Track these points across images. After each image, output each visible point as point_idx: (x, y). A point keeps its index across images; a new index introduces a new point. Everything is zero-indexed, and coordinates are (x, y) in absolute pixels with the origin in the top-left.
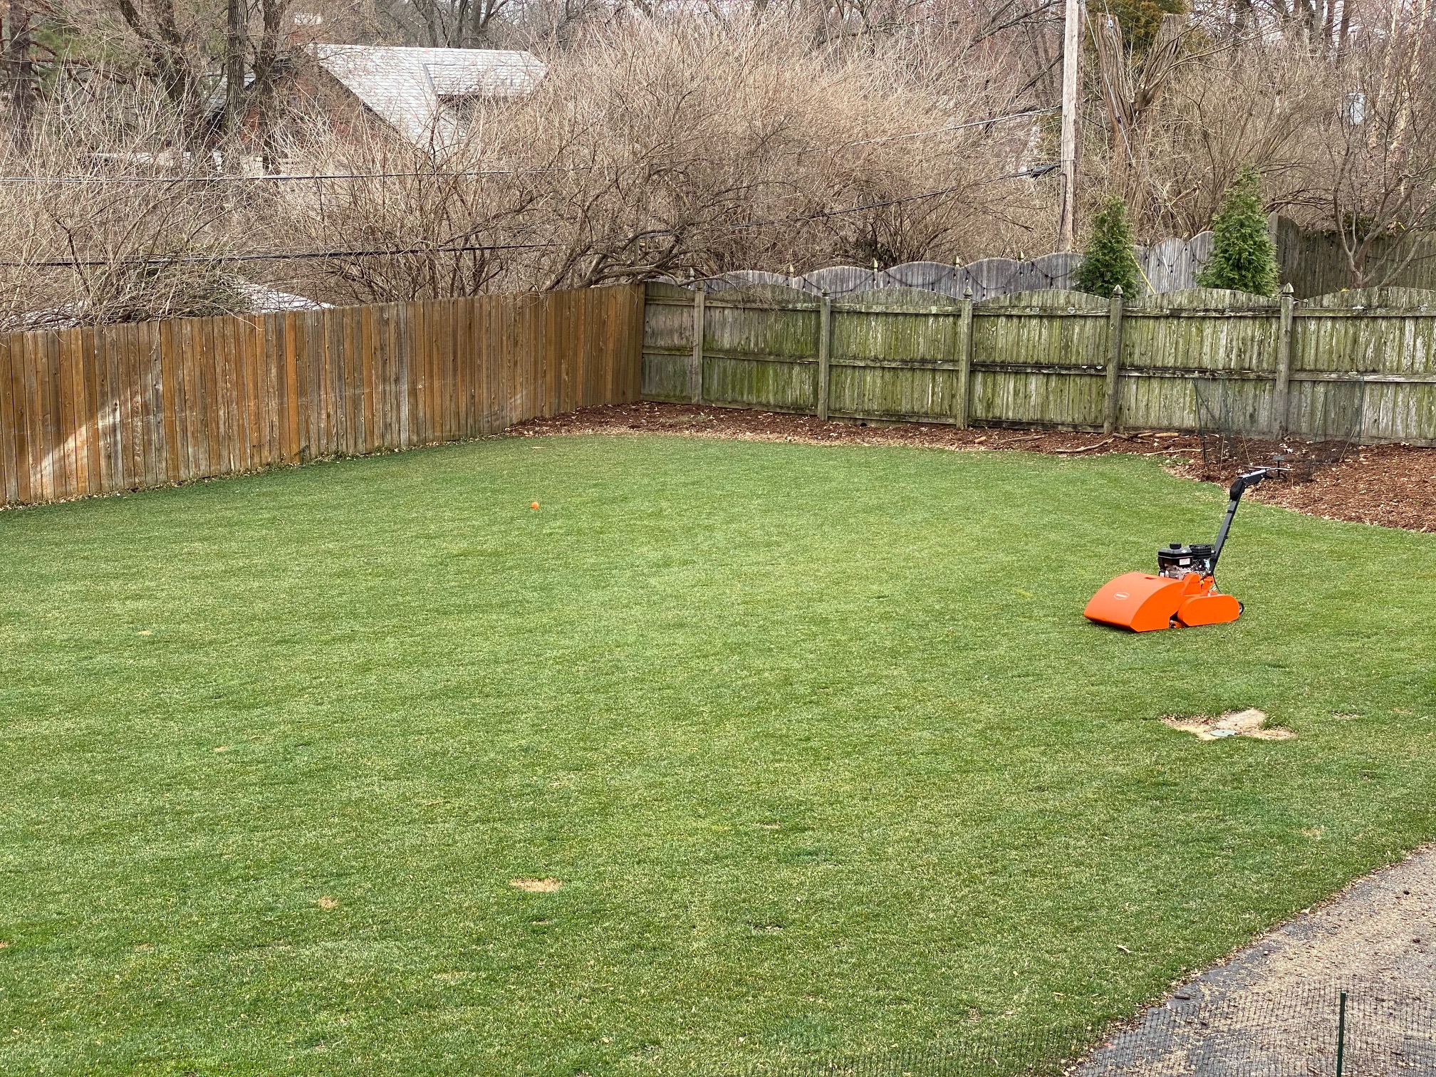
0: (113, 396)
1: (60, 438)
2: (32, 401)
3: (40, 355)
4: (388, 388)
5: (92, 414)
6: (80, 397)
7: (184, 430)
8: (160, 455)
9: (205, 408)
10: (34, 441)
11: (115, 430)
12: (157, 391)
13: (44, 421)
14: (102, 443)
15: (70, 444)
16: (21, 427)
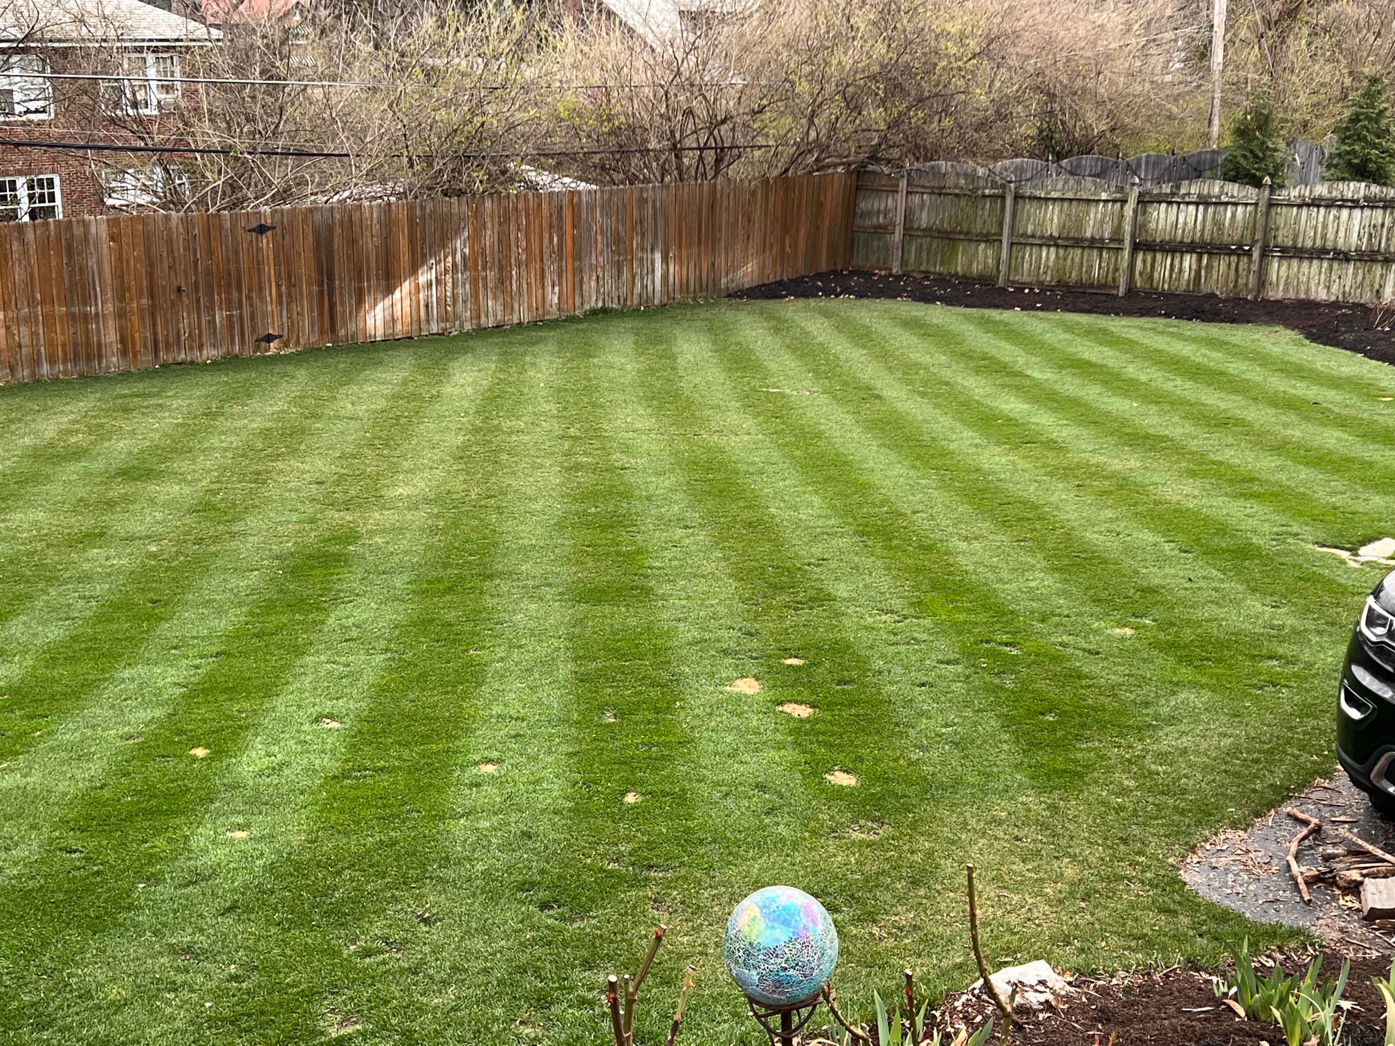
0: (431, 257)
1: (389, 291)
2: (368, 258)
3: (375, 221)
4: (645, 257)
5: (414, 271)
6: (405, 258)
7: (485, 287)
8: (466, 307)
9: (501, 269)
10: (369, 291)
11: (431, 285)
12: (465, 253)
13: (377, 275)
14: (421, 295)
15: (397, 294)
16: (360, 281)
